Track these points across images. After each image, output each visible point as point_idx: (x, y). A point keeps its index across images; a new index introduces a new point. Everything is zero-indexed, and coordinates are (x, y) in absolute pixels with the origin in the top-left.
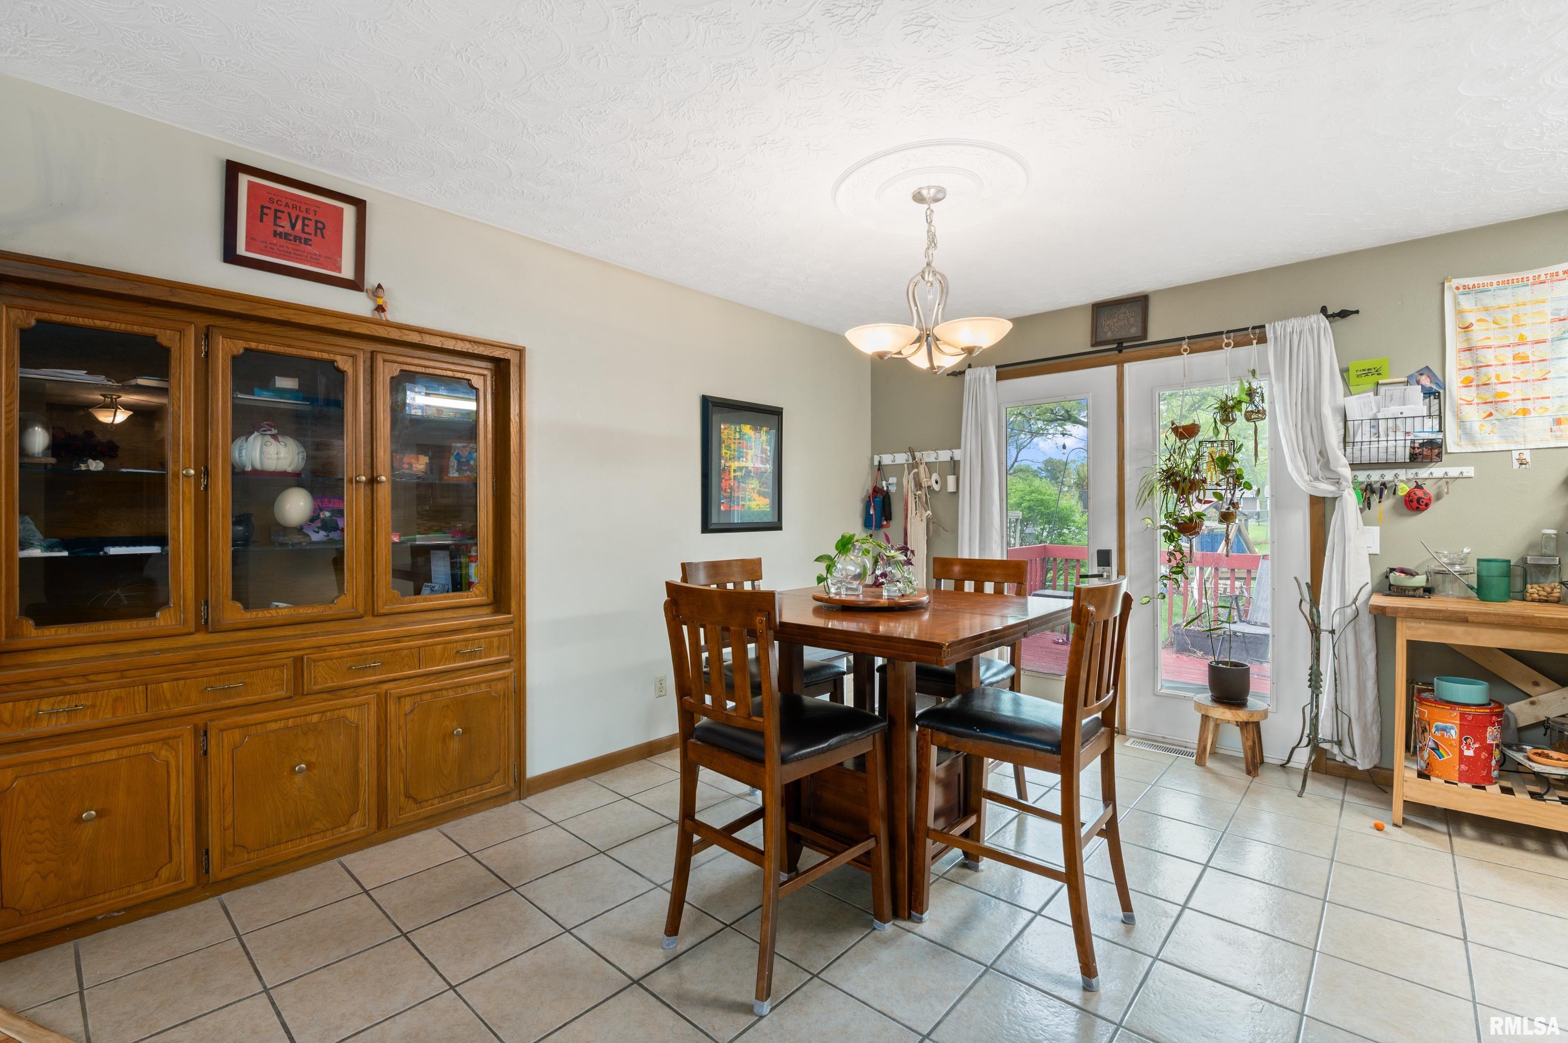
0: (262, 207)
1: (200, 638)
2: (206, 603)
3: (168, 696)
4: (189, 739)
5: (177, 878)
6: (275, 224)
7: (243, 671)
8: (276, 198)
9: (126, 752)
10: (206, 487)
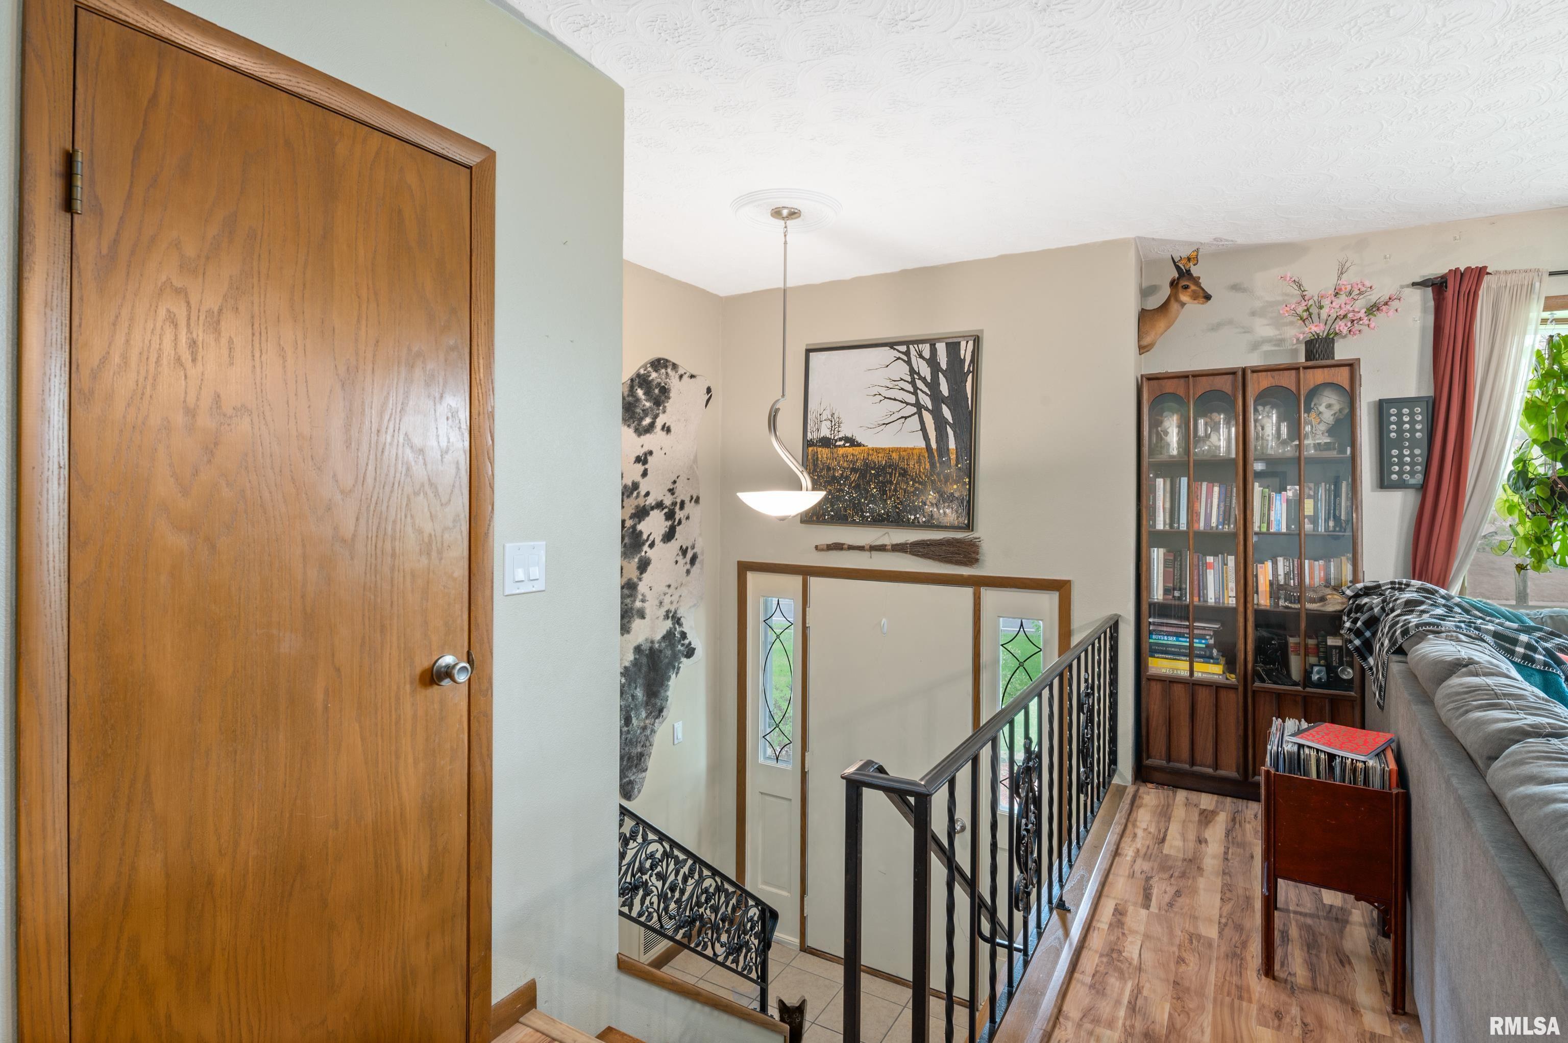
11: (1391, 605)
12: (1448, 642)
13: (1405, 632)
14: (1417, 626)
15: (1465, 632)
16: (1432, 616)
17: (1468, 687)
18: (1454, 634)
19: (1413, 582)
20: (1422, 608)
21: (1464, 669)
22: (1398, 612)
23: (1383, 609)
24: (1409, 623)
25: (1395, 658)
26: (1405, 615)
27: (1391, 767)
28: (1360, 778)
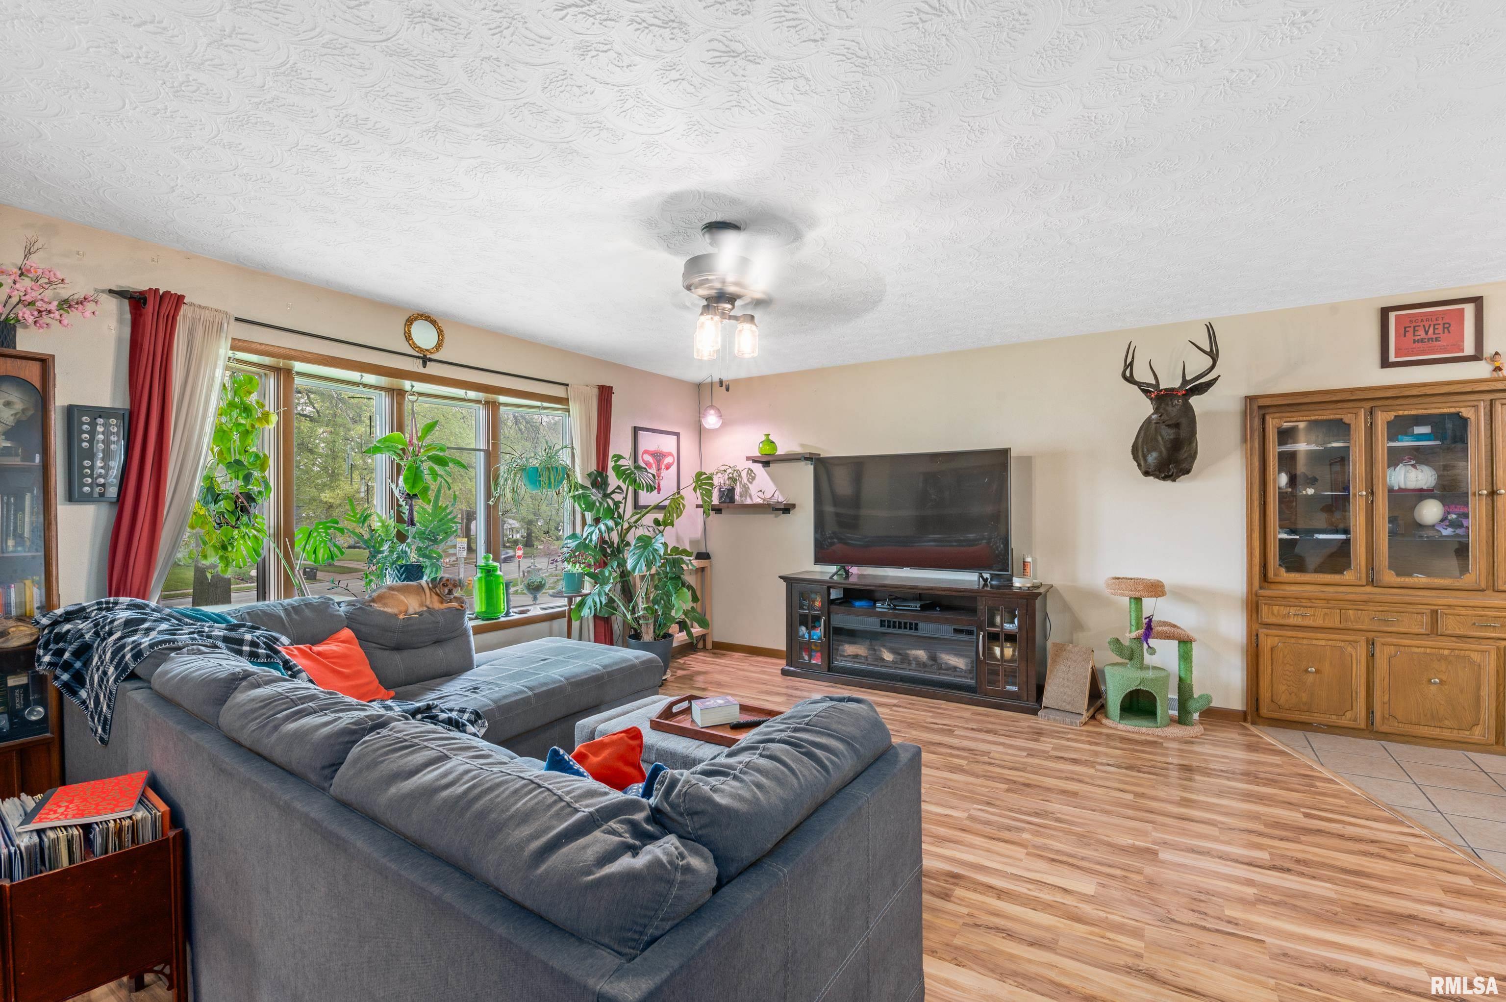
0: (1405, 328)
1: (1368, 589)
2: (1373, 569)
3: (1352, 618)
4: (1363, 644)
5: (1355, 720)
6: (1414, 335)
7: (1397, 612)
8: (1414, 319)
9: (1330, 643)
10: (1372, 501)
11: (107, 628)
12: (194, 657)
13: (138, 655)
14: (151, 646)
15: (200, 642)
16: (160, 632)
17: (261, 701)
18: (195, 647)
19: (122, 599)
20: (146, 625)
21: (244, 683)
22: (118, 635)
23: (97, 634)
24: (140, 644)
25: (129, 685)
26: (128, 636)
27: (162, 810)
28: (127, 838)
